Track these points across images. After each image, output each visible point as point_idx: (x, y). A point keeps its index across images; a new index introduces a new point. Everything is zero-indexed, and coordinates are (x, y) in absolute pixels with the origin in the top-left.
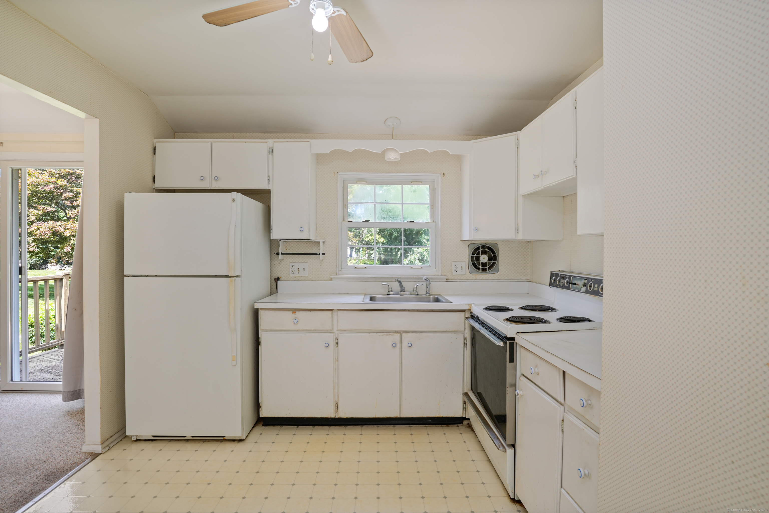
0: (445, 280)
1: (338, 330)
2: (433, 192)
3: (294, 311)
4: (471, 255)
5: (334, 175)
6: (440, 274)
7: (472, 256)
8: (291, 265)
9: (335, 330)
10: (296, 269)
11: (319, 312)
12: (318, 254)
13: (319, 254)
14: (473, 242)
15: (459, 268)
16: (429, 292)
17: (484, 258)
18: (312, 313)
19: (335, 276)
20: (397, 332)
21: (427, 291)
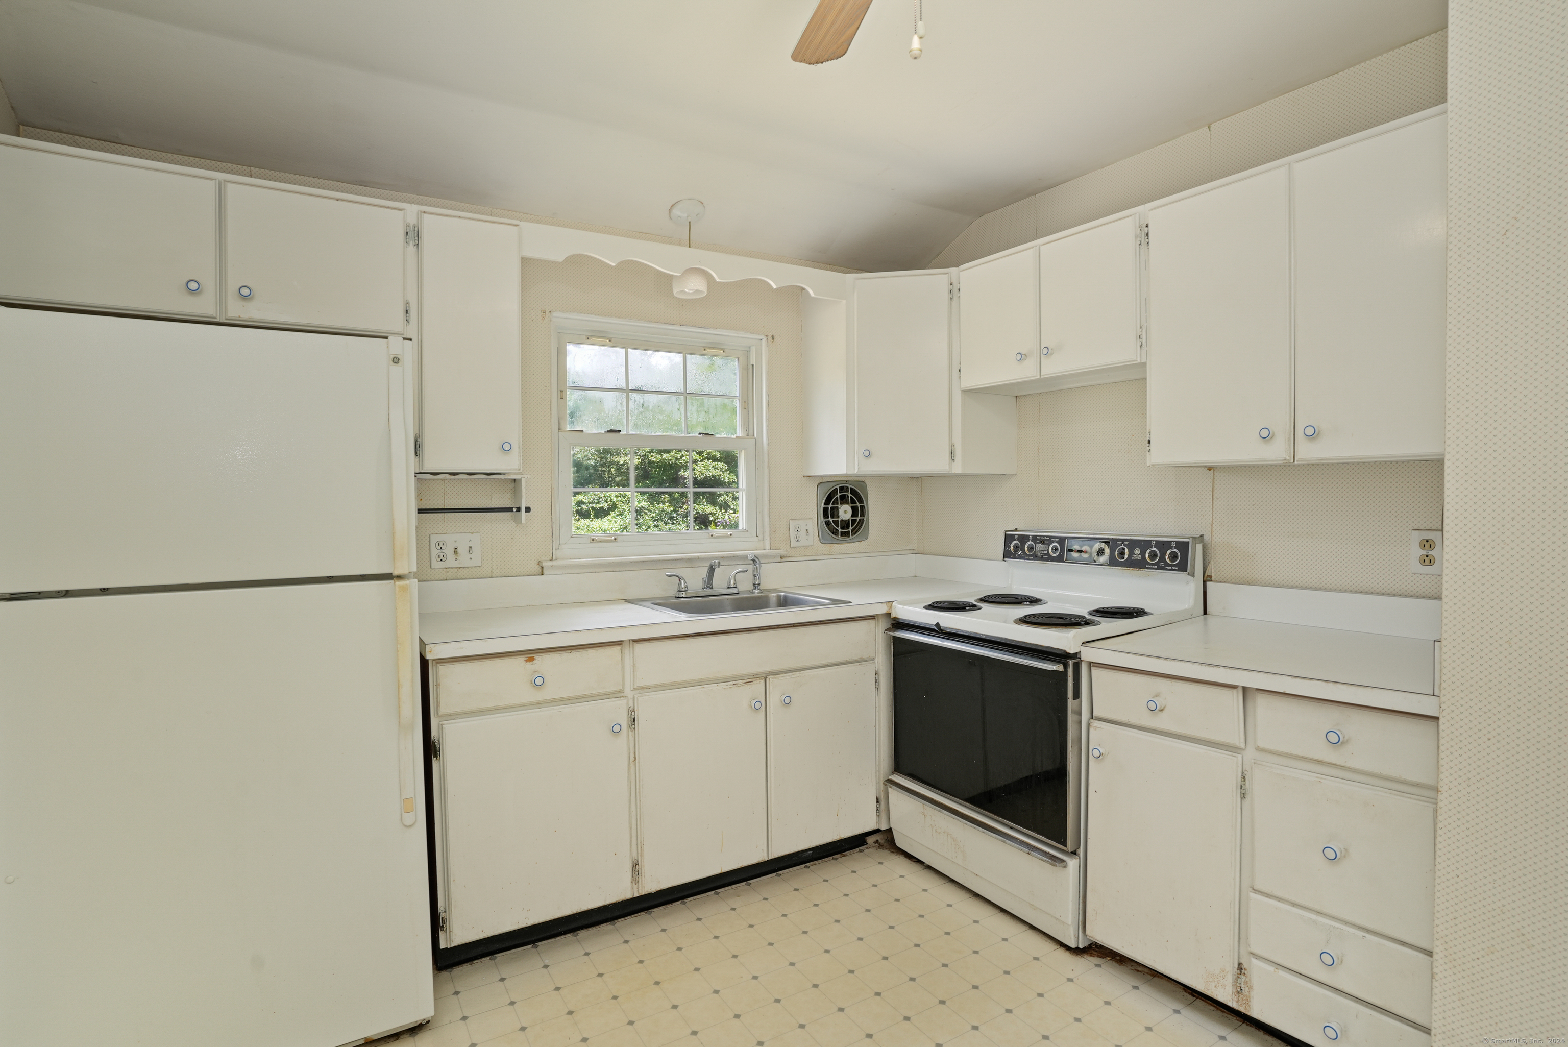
0: (779, 560)
1: (635, 689)
2: (748, 372)
3: (530, 655)
4: (823, 506)
5: (544, 318)
6: (768, 547)
7: (824, 508)
8: (435, 538)
9: (628, 691)
10: (449, 551)
11: (591, 652)
12: (515, 510)
13: (519, 510)
14: (825, 480)
15: (803, 533)
16: (759, 585)
17: (845, 512)
18: (577, 655)
19: (550, 563)
20: (755, 677)
21: (754, 585)
